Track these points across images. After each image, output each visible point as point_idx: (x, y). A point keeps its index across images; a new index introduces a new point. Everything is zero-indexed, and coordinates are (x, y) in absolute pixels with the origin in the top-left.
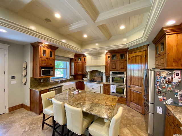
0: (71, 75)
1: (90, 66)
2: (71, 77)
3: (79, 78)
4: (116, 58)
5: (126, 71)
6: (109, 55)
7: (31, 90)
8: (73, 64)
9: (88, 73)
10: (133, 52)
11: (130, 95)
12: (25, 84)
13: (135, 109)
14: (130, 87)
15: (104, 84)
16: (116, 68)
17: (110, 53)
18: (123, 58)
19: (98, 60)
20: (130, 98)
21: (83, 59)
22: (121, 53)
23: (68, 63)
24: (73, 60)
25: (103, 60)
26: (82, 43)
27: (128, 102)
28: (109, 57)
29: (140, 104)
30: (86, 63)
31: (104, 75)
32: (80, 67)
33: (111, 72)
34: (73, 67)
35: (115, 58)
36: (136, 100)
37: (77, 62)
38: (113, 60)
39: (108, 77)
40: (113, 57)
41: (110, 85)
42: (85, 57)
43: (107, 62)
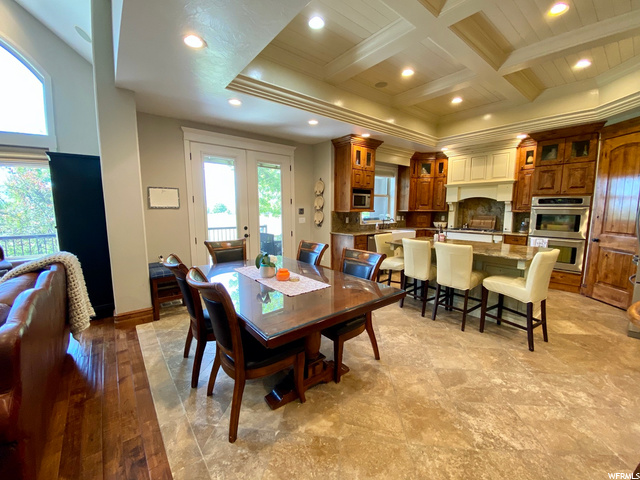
0: (399, 213)
1: (460, 187)
2: (398, 219)
3: (421, 223)
4: (556, 155)
5: (592, 194)
6: (532, 147)
7: (332, 235)
8: (407, 182)
9: (451, 208)
10: (621, 133)
11: (596, 265)
12: (320, 225)
13: (607, 300)
14: (597, 241)
15: (505, 235)
16: (552, 188)
17: (535, 140)
18: (585, 153)
19: (489, 167)
20: (596, 272)
21: (434, 166)
22: (577, 139)
23: (393, 180)
24: (408, 170)
25: (507, 163)
26: (442, 120)
27: (585, 286)
28: (529, 154)
29: (625, 286)
30: (445, 176)
31: (506, 210)
32: (426, 189)
33: (535, 200)
34: (406, 192)
35: (552, 155)
36: (615, 274)
37: (419, 177)
38: (545, 162)
39: (520, 218)
40: (544, 151)
41: (527, 237)
42: (445, 161)
43: (522, 169)
